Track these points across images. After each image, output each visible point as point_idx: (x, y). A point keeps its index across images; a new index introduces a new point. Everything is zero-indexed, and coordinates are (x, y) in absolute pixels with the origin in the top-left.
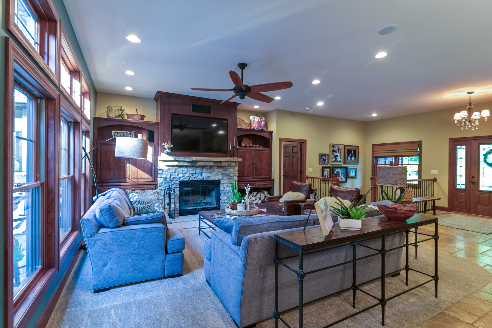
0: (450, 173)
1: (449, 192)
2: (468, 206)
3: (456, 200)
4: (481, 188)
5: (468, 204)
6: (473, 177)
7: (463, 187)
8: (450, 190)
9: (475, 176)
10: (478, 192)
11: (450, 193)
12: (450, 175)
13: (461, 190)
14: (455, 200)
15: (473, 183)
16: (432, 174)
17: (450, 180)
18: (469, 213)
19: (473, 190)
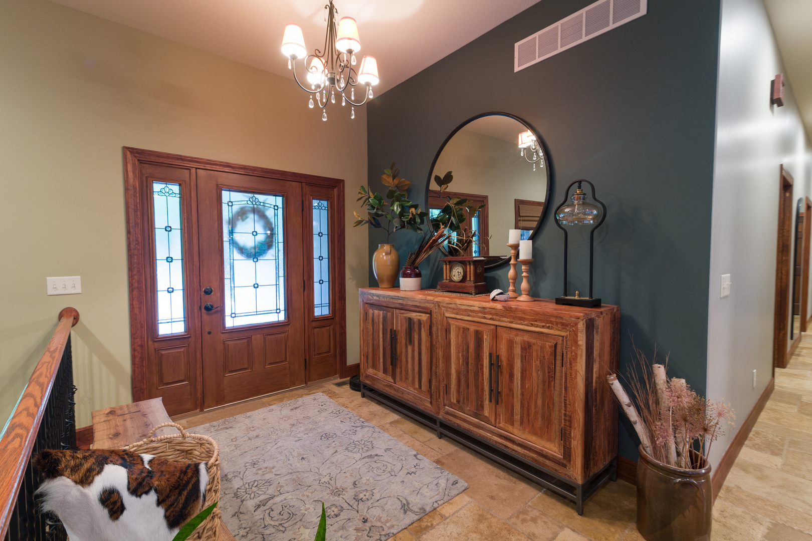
0: (136, 285)
1: (133, 357)
2: (199, 387)
3: (161, 380)
4: (229, 323)
5: (199, 379)
6: (208, 292)
7: (179, 328)
8: (138, 348)
9: (215, 286)
10: (223, 335)
11: (137, 360)
12: (135, 292)
13: (172, 339)
14: (155, 379)
15: (208, 309)
16: (51, 292)
17: (136, 311)
18: (202, 410)
19: (209, 333)
